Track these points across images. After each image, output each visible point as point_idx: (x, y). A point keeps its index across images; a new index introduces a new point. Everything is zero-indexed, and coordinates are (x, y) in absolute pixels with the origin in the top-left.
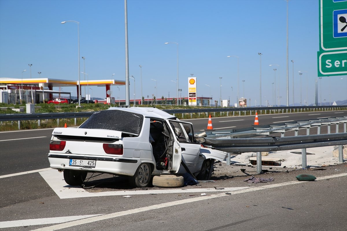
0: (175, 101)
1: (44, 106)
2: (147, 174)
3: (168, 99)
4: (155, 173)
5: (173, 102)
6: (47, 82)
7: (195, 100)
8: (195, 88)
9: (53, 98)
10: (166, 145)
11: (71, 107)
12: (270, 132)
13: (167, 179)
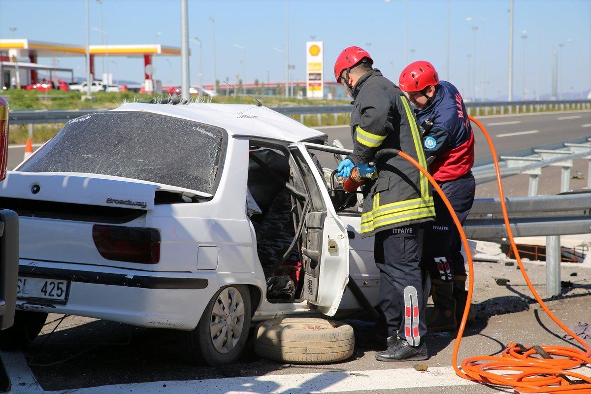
0: (280, 90)
1: (15, 96)
2: (238, 320)
3: (266, 84)
4: (263, 313)
5: (277, 91)
6: (26, 47)
7: (319, 87)
8: (319, 64)
9: (37, 80)
10: (298, 222)
11: (72, 97)
12: (542, 168)
13: (303, 337)
